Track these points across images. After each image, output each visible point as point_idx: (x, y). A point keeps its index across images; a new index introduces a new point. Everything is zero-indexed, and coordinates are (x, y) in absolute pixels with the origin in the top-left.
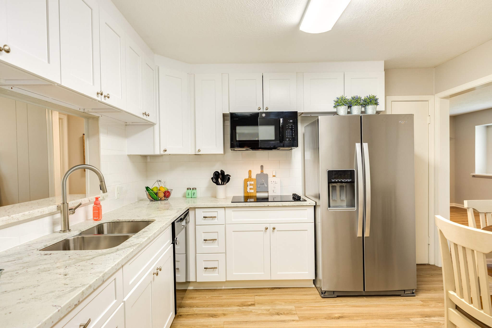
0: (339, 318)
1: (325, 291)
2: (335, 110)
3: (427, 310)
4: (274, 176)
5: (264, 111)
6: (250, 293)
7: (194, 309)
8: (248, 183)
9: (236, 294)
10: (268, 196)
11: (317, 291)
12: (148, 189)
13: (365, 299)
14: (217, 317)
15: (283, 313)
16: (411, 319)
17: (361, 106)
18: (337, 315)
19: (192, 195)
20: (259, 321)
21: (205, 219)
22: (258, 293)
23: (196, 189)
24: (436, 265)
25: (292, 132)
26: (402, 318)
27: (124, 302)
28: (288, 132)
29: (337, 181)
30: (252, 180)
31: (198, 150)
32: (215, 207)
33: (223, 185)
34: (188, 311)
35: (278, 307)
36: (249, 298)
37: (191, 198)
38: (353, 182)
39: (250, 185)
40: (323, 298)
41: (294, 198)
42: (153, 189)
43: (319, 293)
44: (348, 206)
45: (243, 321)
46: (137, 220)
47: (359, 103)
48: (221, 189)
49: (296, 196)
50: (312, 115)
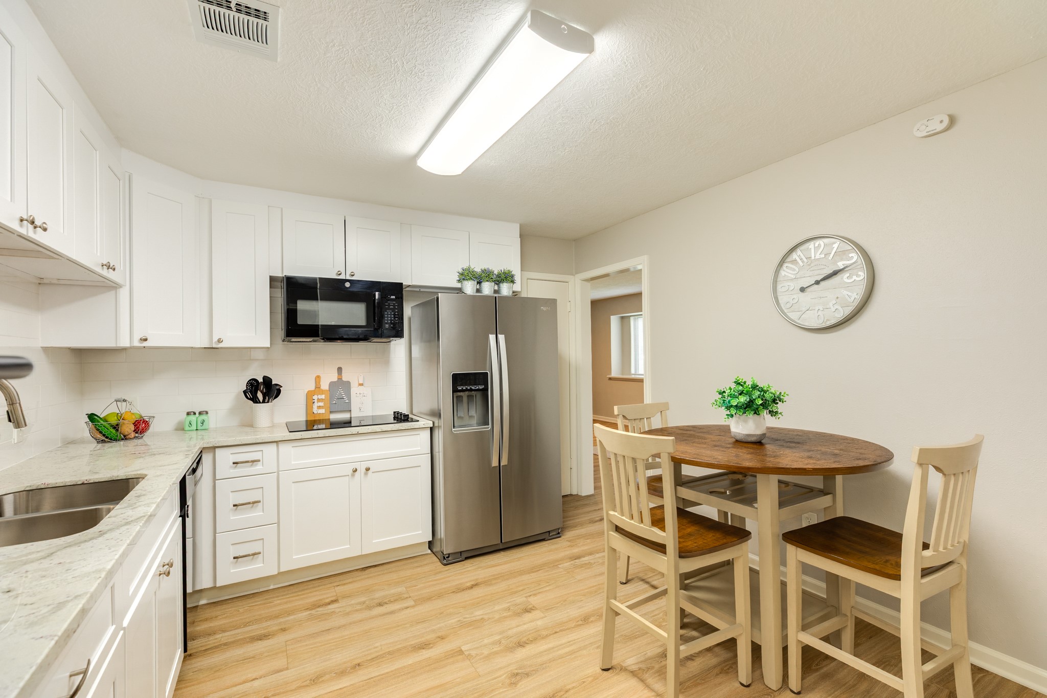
0: (472, 587)
1: (449, 554)
2: (459, 285)
3: (576, 551)
4: (361, 385)
5: (347, 278)
6: (325, 585)
7: (218, 636)
8: (315, 397)
9: (299, 591)
10: (351, 418)
11: (436, 558)
12: (95, 418)
13: (502, 554)
14: (270, 637)
15: (389, 601)
16: (560, 566)
17: (493, 283)
18: (469, 584)
19: (199, 424)
20: (350, 624)
21: (236, 467)
22: (340, 581)
23: (207, 413)
24: (579, 494)
25: (394, 315)
26: (550, 567)
27: (124, 629)
28: (388, 314)
29: (464, 388)
30: (322, 392)
31: (218, 340)
32: (257, 442)
33: (268, 402)
34: (203, 644)
35: (378, 595)
36: (326, 593)
37: (195, 432)
38: (486, 389)
39: (319, 400)
40: (445, 565)
41: (395, 418)
42: (107, 418)
43: (438, 560)
44: (479, 424)
45: (322, 631)
46: (97, 479)
47: (492, 278)
48: (263, 410)
49: (401, 415)
50: (422, 290)
